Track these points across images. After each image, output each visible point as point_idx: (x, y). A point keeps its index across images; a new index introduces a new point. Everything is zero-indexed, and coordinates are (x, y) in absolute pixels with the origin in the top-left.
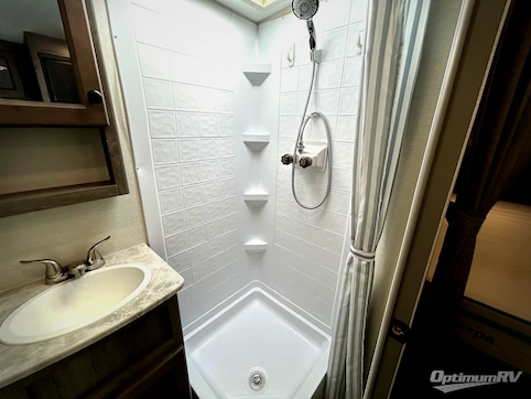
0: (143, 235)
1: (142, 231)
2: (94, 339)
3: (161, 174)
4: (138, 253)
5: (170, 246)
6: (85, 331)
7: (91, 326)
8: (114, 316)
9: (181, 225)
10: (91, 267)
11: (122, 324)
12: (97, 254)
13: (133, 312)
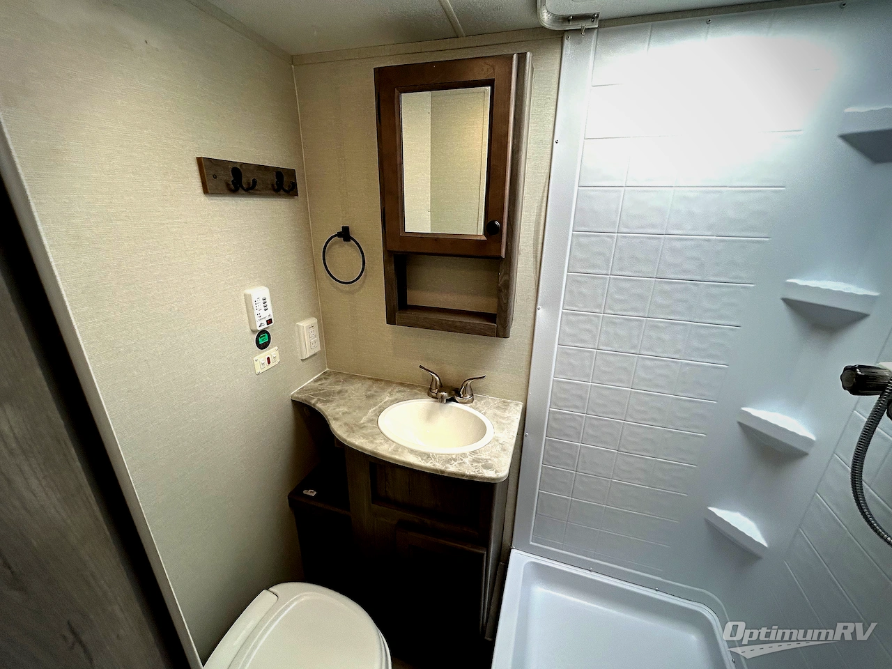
0: (522, 393)
1: (524, 387)
2: (404, 463)
3: (569, 323)
4: (505, 410)
5: (554, 424)
6: (406, 451)
7: (412, 451)
8: (427, 456)
9: (579, 403)
10: (457, 399)
11: (426, 468)
12: (468, 389)
13: (439, 466)
